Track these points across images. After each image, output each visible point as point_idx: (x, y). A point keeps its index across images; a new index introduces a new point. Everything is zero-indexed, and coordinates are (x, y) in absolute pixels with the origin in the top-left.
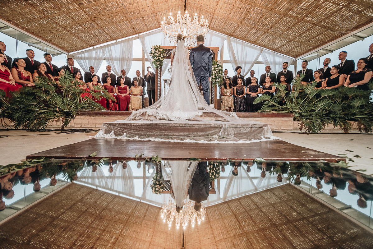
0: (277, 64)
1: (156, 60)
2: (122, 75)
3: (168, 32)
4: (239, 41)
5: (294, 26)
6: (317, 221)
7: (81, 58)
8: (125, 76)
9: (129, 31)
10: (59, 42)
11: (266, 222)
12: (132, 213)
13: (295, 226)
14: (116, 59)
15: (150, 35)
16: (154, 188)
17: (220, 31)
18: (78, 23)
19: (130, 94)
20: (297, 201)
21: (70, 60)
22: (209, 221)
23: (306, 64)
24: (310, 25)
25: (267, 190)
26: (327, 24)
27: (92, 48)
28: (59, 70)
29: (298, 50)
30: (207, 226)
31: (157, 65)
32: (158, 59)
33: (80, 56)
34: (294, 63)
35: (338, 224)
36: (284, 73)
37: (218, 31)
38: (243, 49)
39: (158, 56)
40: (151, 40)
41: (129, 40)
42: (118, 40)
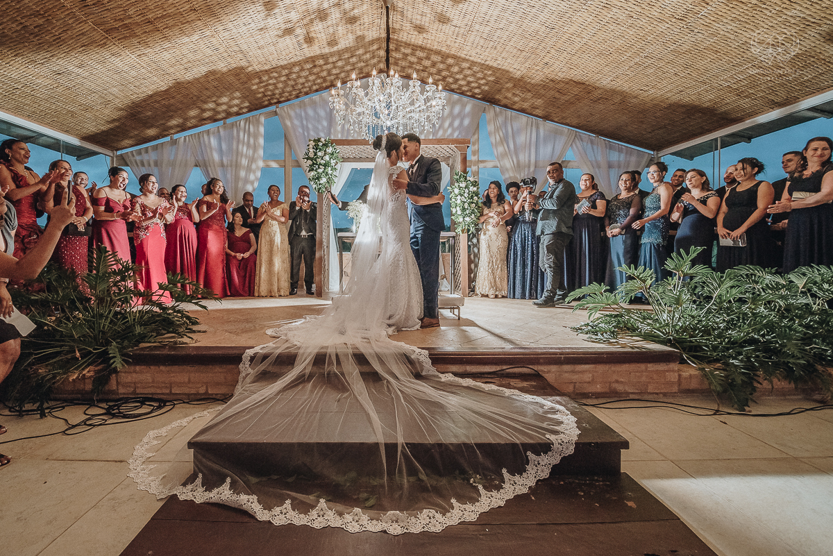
7: (143, 163)
15: (304, 105)
27: (168, 139)
38: (528, 133)
40: (306, 119)
41: (255, 120)
42: (229, 121)
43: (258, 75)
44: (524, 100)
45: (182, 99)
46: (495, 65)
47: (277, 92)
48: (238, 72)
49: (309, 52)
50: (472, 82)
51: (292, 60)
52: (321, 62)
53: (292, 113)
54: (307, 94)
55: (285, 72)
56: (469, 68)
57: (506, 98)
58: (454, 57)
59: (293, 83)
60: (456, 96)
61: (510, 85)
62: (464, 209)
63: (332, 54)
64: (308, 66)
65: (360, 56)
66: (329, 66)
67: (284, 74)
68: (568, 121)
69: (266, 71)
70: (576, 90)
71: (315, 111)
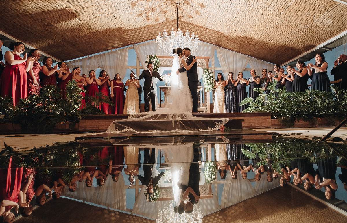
15: (145, 45)
27: (87, 56)
40: (146, 50)
41: (124, 50)
42: (113, 50)
43: (127, 31)
44: (230, 45)
45: (95, 39)
46: (218, 31)
47: (134, 39)
48: (119, 30)
49: (148, 23)
50: (211, 38)
51: (141, 26)
52: (152, 28)
53: (140, 48)
54: (146, 40)
55: (138, 31)
56: (209, 32)
57: (223, 44)
58: (203, 27)
59: (141, 35)
60: (205, 43)
61: (224, 39)
62: (208, 82)
63: (157, 25)
64: (147, 29)
65: (167, 26)
66: (155, 30)
67: (137, 31)
68: (247, 53)
69: (130, 30)
70: (247, 41)
71: (150, 47)
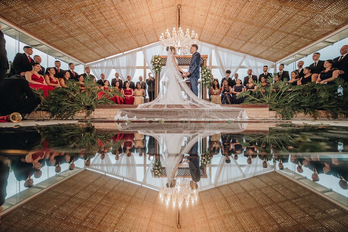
0: (259, 68)
1: (156, 67)
2: (127, 80)
3: (165, 44)
4: (224, 49)
5: (271, 35)
6: (299, 202)
7: (95, 68)
8: (130, 81)
9: (134, 45)
10: (79, 55)
11: (253, 204)
12: (135, 194)
13: (280, 207)
14: (123, 68)
15: (151, 47)
16: (153, 173)
17: (208, 42)
18: (94, 40)
19: (134, 95)
20: (282, 185)
21: (87, 69)
22: (202, 203)
23: (283, 67)
24: (284, 34)
25: (254, 177)
26: (299, 33)
27: (104, 59)
28: (79, 76)
29: (276, 55)
30: (200, 207)
31: (156, 71)
32: (157, 66)
33: (94, 66)
34: (274, 67)
35: (319, 205)
36: (265, 75)
37: (207, 43)
38: (229, 56)
39: (157, 64)
42: (125, 53)
